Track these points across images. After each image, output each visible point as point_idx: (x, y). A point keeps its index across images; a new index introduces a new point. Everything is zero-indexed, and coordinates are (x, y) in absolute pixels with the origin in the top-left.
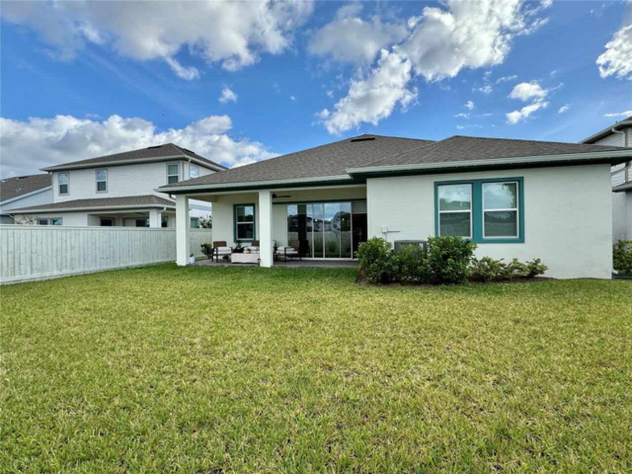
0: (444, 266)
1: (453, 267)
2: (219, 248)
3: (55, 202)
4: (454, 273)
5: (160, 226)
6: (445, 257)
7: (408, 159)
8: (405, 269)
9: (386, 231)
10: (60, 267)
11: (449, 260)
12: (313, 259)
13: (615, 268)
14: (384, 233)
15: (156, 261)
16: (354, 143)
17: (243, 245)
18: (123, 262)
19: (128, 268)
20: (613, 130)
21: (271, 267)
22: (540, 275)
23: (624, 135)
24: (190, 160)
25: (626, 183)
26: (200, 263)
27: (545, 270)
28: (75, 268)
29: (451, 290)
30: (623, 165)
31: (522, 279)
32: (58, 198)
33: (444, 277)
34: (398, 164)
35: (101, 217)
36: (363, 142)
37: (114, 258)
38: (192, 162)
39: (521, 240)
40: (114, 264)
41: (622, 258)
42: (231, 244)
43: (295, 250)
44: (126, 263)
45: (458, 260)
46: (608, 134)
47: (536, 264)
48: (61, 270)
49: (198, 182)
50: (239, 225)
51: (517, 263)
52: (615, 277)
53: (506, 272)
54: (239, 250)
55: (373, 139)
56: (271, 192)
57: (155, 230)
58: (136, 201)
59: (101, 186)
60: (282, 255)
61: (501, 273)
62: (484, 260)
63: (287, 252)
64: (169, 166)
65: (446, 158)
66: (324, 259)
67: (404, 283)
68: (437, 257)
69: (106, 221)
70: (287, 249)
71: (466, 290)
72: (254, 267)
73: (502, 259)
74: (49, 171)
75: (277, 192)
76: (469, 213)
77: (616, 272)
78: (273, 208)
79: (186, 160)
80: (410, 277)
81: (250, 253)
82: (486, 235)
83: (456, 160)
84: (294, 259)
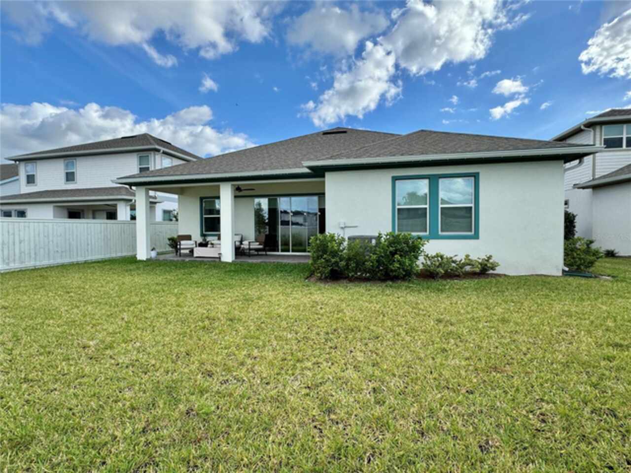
0: (391, 262)
1: (400, 264)
2: (182, 242)
3: (22, 192)
4: (401, 270)
5: (129, 219)
6: (393, 254)
7: (367, 153)
8: (352, 265)
9: (343, 226)
10: (7, 261)
11: (396, 256)
12: (280, 253)
13: (565, 264)
14: (342, 228)
15: (119, 254)
16: (326, 136)
17: (209, 239)
18: (81, 256)
19: (86, 262)
20: (582, 127)
21: (233, 261)
22: (491, 272)
23: (592, 133)
24: (162, 151)
25: (593, 179)
26: (162, 257)
27: (496, 266)
28: (25, 262)
29: (395, 287)
30: (577, 162)
31: (473, 275)
32: (26, 189)
33: (391, 274)
34: (355, 158)
35: (68, 209)
36: (334, 135)
37: (70, 251)
38: (164, 153)
39: (476, 236)
40: (70, 257)
41: (573, 255)
42: (197, 237)
43: (260, 245)
44: (85, 257)
45: (405, 257)
46: (577, 132)
47: (488, 261)
48: (8, 264)
49: (157, 174)
50: (206, 218)
51: (470, 260)
52: (565, 273)
53: (456, 268)
54: (204, 245)
55: (345, 132)
56: (232, 185)
57: (124, 223)
58: (104, 192)
59: (70, 177)
60: (247, 249)
61: (451, 270)
62: (437, 256)
63: (251, 247)
64: (140, 157)
65: (404, 152)
66: (290, 253)
67: (351, 280)
68: (385, 252)
69: (74, 214)
70: (251, 244)
71: (410, 287)
72: (215, 261)
73: (456, 256)
74: (15, 160)
75: (242, 185)
76: (426, 209)
77: (567, 269)
78: (235, 201)
79: (158, 151)
80: (359, 274)
81: (213, 247)
82: (442, 231)
83: (412, 155)
84: (260, 253)
